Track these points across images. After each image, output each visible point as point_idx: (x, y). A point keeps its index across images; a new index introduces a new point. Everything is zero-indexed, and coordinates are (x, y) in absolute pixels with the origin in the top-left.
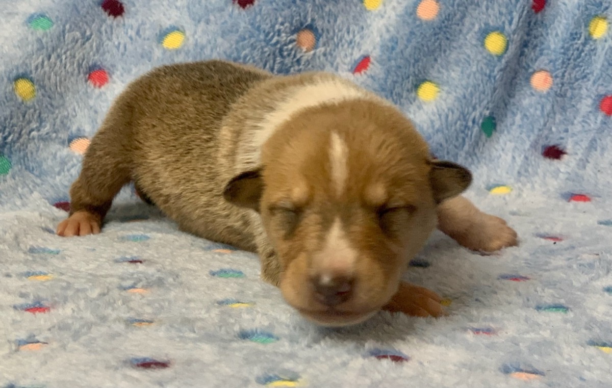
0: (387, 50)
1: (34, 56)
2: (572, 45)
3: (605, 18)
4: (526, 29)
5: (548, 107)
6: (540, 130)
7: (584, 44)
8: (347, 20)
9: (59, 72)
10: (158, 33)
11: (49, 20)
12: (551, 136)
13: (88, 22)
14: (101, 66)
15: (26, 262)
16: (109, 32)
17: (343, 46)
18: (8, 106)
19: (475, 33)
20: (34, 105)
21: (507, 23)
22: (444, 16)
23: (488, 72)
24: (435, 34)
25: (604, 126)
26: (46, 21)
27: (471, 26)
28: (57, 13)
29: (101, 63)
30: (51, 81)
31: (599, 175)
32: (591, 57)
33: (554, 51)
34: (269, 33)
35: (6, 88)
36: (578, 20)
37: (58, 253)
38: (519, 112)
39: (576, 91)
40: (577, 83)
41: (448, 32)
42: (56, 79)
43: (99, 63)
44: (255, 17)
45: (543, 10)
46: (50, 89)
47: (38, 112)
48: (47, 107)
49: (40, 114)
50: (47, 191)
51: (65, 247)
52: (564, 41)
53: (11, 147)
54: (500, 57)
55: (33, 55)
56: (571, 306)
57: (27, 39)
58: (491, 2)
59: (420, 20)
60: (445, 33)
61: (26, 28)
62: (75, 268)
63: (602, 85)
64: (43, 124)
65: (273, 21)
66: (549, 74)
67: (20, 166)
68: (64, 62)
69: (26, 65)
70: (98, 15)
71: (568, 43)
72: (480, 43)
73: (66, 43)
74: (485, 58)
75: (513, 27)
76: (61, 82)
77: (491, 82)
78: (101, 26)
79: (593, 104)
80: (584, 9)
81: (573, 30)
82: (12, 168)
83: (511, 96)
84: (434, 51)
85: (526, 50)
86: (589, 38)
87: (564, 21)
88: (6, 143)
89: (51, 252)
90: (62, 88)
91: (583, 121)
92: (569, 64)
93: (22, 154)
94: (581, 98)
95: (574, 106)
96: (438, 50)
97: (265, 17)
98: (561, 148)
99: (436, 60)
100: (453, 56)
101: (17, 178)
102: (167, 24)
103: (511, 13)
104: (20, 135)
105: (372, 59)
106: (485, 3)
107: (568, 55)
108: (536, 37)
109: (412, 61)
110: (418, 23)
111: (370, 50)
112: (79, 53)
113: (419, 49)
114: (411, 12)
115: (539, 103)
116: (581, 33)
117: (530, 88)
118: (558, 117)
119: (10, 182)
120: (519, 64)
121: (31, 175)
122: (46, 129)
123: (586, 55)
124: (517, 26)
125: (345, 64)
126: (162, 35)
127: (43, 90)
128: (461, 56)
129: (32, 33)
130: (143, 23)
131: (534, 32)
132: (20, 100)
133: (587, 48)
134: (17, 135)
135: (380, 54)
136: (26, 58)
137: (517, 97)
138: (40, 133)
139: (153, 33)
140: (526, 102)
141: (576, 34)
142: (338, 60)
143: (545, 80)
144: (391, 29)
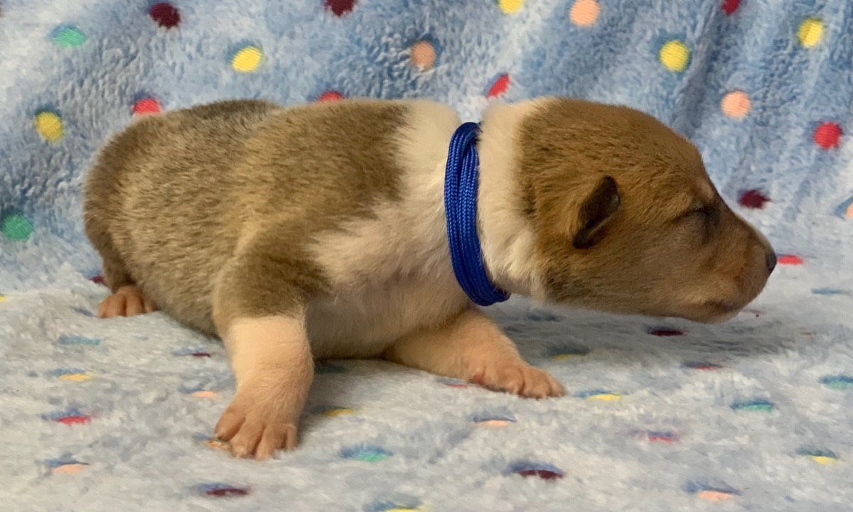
0: (532, 67)
1: (61, 82)
2: (776, 56)
3: (819, 20)
4: (715, 37)
5: (746, 139)
6: (735, 170)
7: (792, 55)
8: (478, 27)
9: (95, 102)
10: (227, 50)
11: (80, 32)
12: (749, 177)
13: (133, 35)
14: (151, 93)
15: (55, 356)
16: (160, 49)
17: (472, 61)
18: (28, 149)
19: (648, 42)
20: (62, 148)
21: (689, 28)
22: (606, 21)
23: (665, 94)
24: (596, 45)
25: (820, 163)
26: (75, 34)
27: (641, 34)
28: (91, 24)
29: (151, 90)
30: (85, 114)
31: (814, 229)
32: (801, 71)
33: (753, 65)
34: (373, 48)
35: (24, 124)
36: (784, 22)
37: (97, 342)
38: (706, 147)
39: (782, 118)
40: (783, 107)
41: (611, 41)
42: (91, 110)
43: (147, 90)
44: (354, 28)
45: (737, 11)
46: (84, 125)
47: (67, 156)
48: (79, 149)
49: (70, 158)
50: (82, 261)
51: (107, 335)
52: (765, 51)
53: (31, 204)
54: (680, 74)
55: (60, 79)
56: (777, 402)
57: (51, 58)
58: (668, 2)
59: (574, 26)
60: (608, 43)
61: (50, 44)
62: (122, 363)
63: (817, 108)
64: (75, 172)
65: (379, 32)
66: (746, 95)
67: (44, 228)
68: (101, 88)
69: (51, 93)
70: (146, 25)
71: (770, 54)
72: (654, 56)
73: (104, 63)
74: (661, 75)
75: (697, 34)
76: (97, 116)
77: (669, 108)
78: (150, 40)
79: (805, 134)
80: (791, 8)
81: (777, 36)
82: (33, 230)
83: (696, 125)
84: (593, 68)
85: (715, 64)
86: (798, 47)
87: (765, 25)
88: (26, 198)
89: (89, 342)
90: (100, 123)
91: (792, 157)
92: (772, 82)
93: (47, 212)
94: (789, 126)
95: (779, 137)
96: (599, 65)
97: (367, 27)
98: (763, 192)
99: (596, 79)
100: (619, 73)
101: (41, 244)
102: (238, 36)
103: (693, 15)
104: (44, 187)
105: (511, 78)
106: (660, 3)
107: (770, 69)
108: (728, 47)
109: (565, 81)
110: (572, 30)
111: (508, 67)
112: (121, 77)
113: (574, 65)
114: (562, 16)
115: (732, 134)
116: (787, 41)
117: (721, 114)
118: (759, 152)
119: (32, 250)
120: (706, 84)
121: (60, 240)
122: (79, 178)
123: (794, 69)
124: (703, 32)
125: (475, 85)
126: (232, 52)
127: (74, 127)
128: (630, 74)
129: (58, 51)
130: (206, 36)
131: (726, 40)
132: (43, 140)
133: (797, 59)
134: (40, 187)
135: (522, 71)
136: (51, 85)
137: (704, 127)
138: (71, 184)
139: (219, 50)
140: (716, 133)
141: (781, 41)
142: (466, 80)
143: (741, 104)
144: (537, 38)
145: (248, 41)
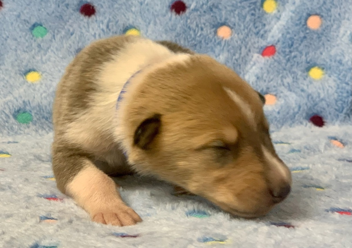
10: (122, 29)
24: (319, 38)
27: (344, 32)
41: (328, 36)
78: (80, 24)
84: (319, 48)
96: (322, 47)
99: (321, 53)
102: (127, 23)
139: (118, 29)
144: (290, 31)
145: (132, 26)
